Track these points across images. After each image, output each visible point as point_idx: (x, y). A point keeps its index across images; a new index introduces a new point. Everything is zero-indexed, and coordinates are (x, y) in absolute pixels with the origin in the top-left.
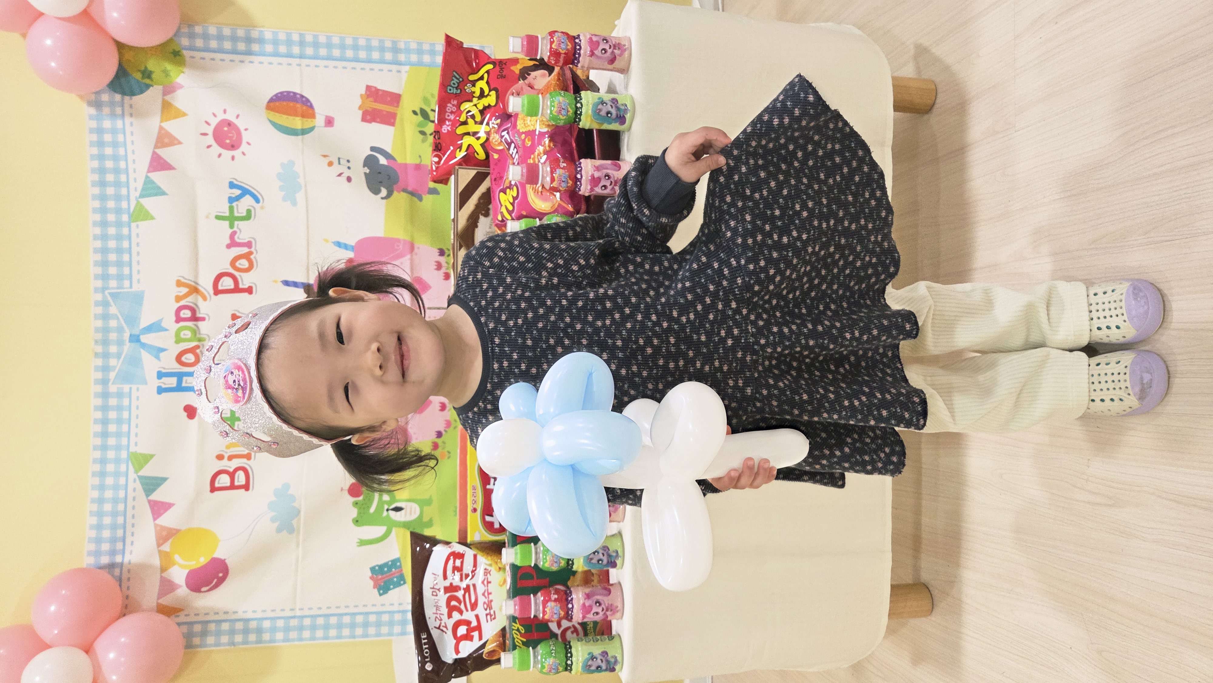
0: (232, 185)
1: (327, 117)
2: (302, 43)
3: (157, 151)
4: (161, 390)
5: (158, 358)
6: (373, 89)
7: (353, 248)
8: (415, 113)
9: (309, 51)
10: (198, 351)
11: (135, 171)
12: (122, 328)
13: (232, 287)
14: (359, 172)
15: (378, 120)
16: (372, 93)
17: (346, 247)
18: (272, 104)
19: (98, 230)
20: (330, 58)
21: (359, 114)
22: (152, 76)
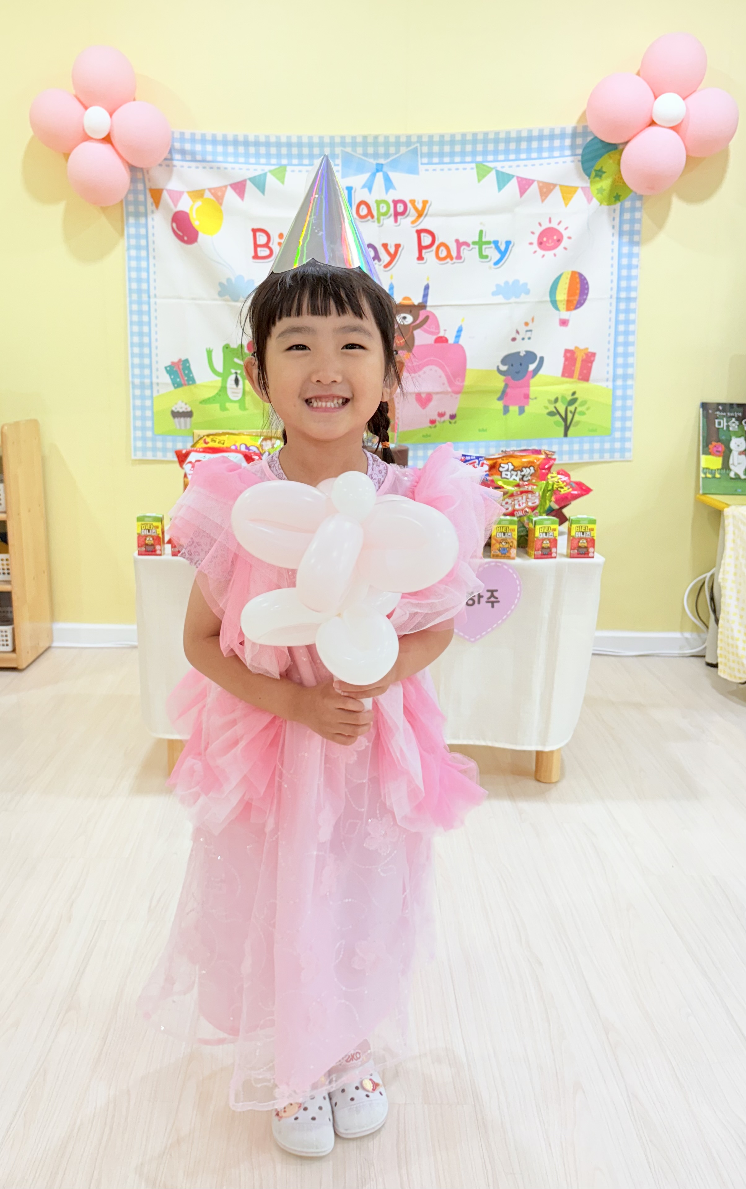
0: (508, 243)
1: (569, 320)
2: (629, 299)
3: (535, 183)
5: (364, 187)
6: (592, 359)
7: (456, 343)
8: (574, 394)
9: (622, 306)
10: (369, 217)
11: (518, 166)
12: (389, 158)
13: (423, 244)
14: (521, 347)
15: (567, 363)
16: (589, 358)
17: (458, 336)
18: (577, 276)
19: (469, 137)
20: (617, 322)
21: (571, 347)
22: (597, 179)
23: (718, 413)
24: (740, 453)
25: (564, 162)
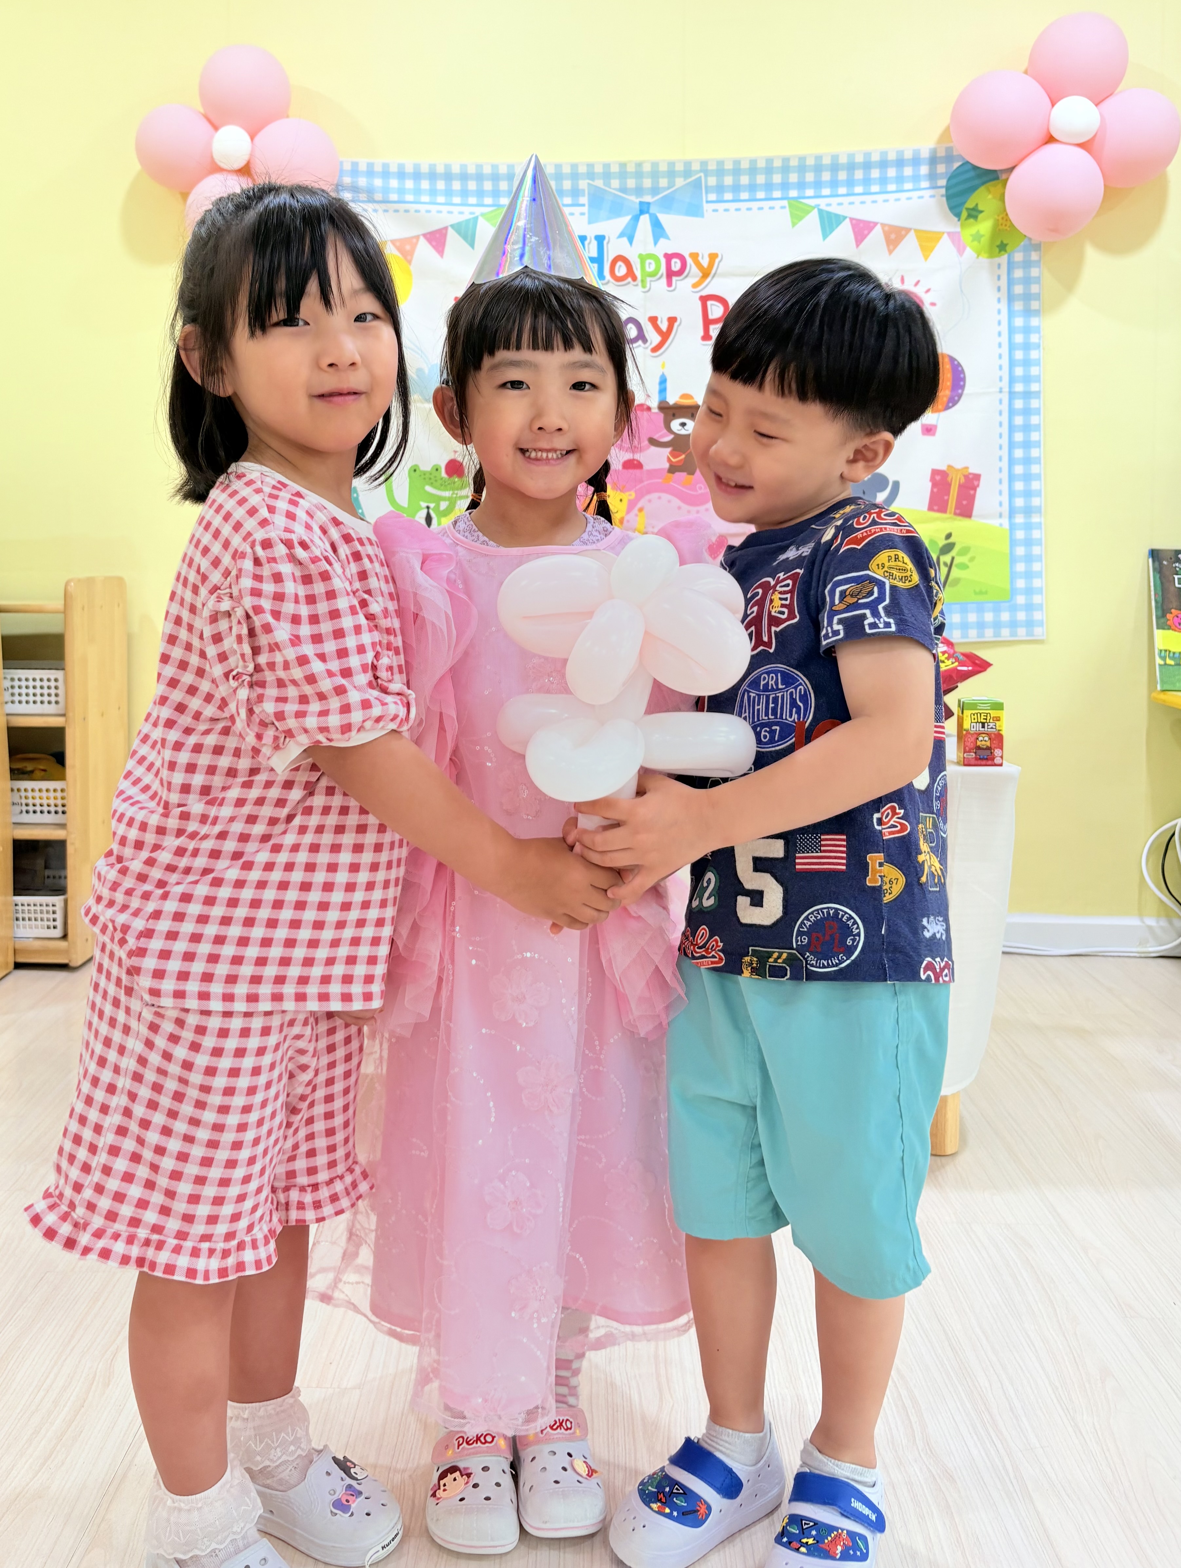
1: (935, 427)
2: (1027, 395)
3: (878, 228)
5: (621, 235)
6: (976, 483)
8: (949, 536)
9: (1019, 404)
10: (629, 279)
11: (851, 203)
12: (658, 194)
13: (711, 317)
15: (935, 490)
16: (971, 483)
19: (777, 164)
20: (1012, 429)
21: (942, 467)
22: (972, 220)
23: (1177, 565)
25: (921, 197)
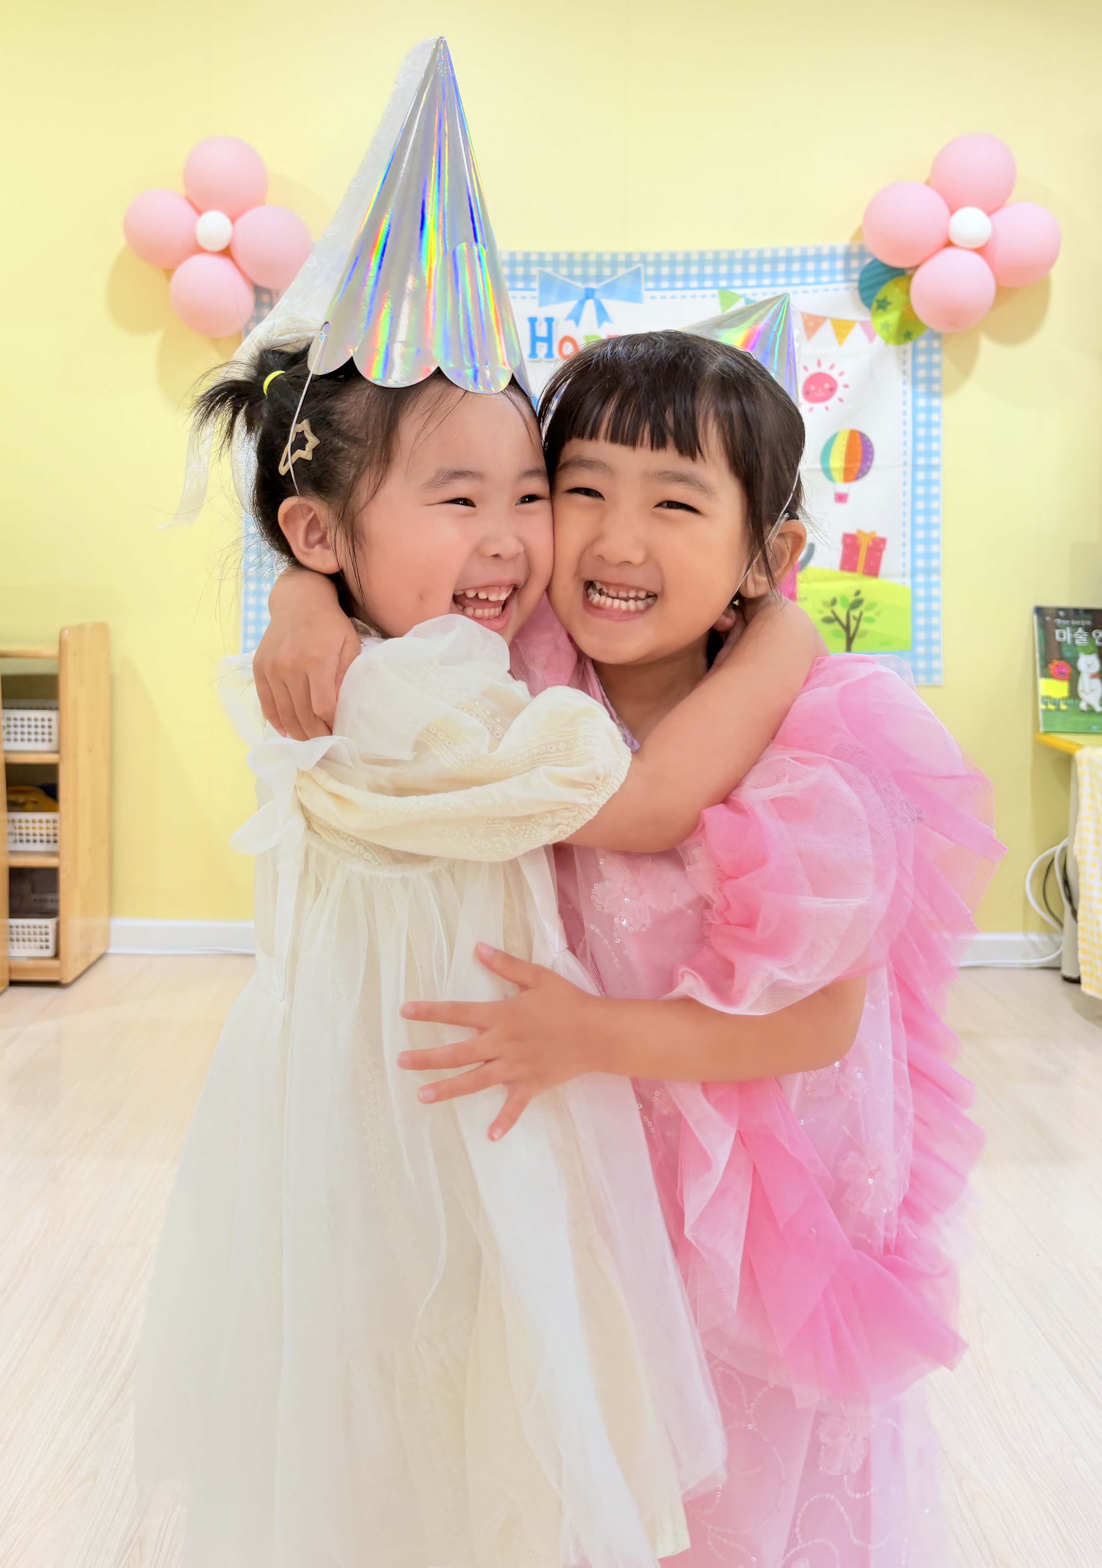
1: (848, 495)
2: (929, 468)
4: (533, 321)
5: (569, 317)
6: (882, 546)
8: (858, 593)
9: (921, 476)
12: (602, 281)
15: (847, 552)
16: (878, 546)
18: (858, 435)
19: (709, 256)
20: (914, 498)
21: (852, 531)
22: (880, 311)
23: (1058, 621)
24: (1093, 676)
25: (836, 290)
